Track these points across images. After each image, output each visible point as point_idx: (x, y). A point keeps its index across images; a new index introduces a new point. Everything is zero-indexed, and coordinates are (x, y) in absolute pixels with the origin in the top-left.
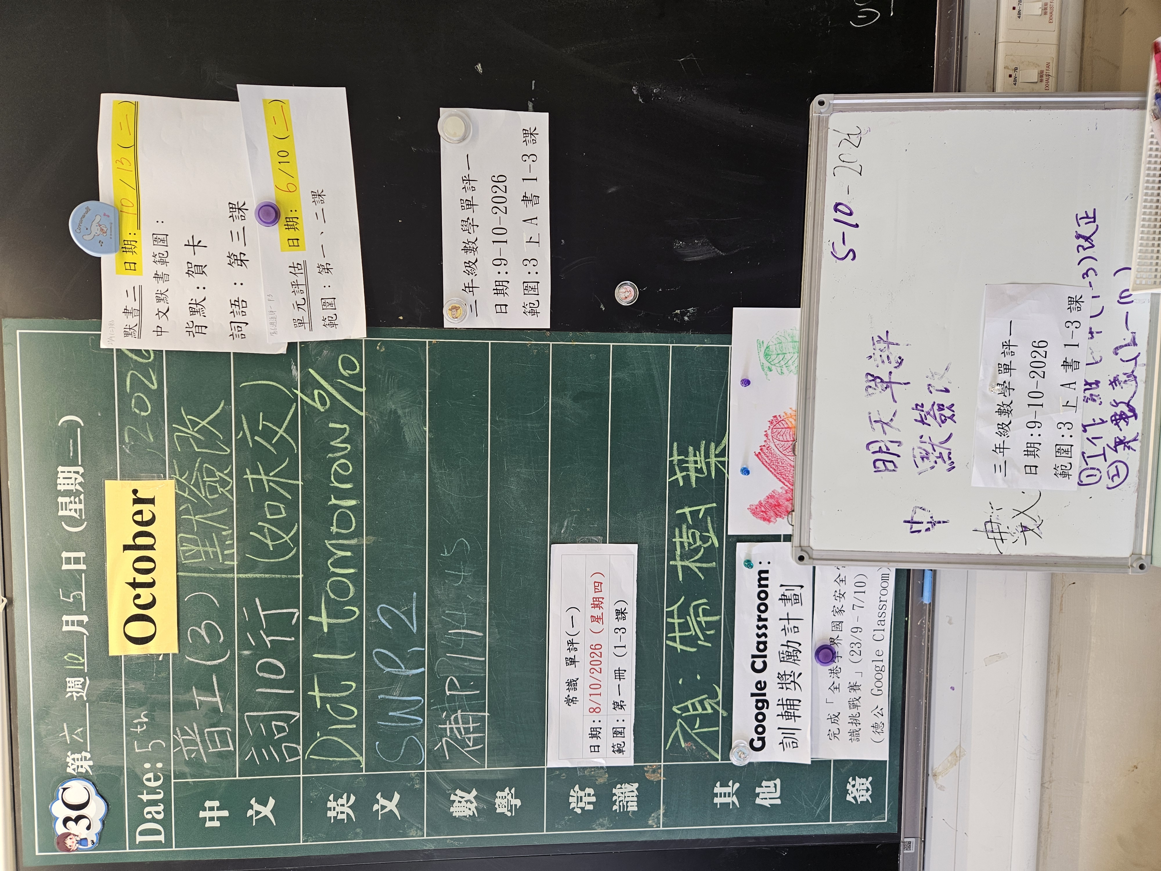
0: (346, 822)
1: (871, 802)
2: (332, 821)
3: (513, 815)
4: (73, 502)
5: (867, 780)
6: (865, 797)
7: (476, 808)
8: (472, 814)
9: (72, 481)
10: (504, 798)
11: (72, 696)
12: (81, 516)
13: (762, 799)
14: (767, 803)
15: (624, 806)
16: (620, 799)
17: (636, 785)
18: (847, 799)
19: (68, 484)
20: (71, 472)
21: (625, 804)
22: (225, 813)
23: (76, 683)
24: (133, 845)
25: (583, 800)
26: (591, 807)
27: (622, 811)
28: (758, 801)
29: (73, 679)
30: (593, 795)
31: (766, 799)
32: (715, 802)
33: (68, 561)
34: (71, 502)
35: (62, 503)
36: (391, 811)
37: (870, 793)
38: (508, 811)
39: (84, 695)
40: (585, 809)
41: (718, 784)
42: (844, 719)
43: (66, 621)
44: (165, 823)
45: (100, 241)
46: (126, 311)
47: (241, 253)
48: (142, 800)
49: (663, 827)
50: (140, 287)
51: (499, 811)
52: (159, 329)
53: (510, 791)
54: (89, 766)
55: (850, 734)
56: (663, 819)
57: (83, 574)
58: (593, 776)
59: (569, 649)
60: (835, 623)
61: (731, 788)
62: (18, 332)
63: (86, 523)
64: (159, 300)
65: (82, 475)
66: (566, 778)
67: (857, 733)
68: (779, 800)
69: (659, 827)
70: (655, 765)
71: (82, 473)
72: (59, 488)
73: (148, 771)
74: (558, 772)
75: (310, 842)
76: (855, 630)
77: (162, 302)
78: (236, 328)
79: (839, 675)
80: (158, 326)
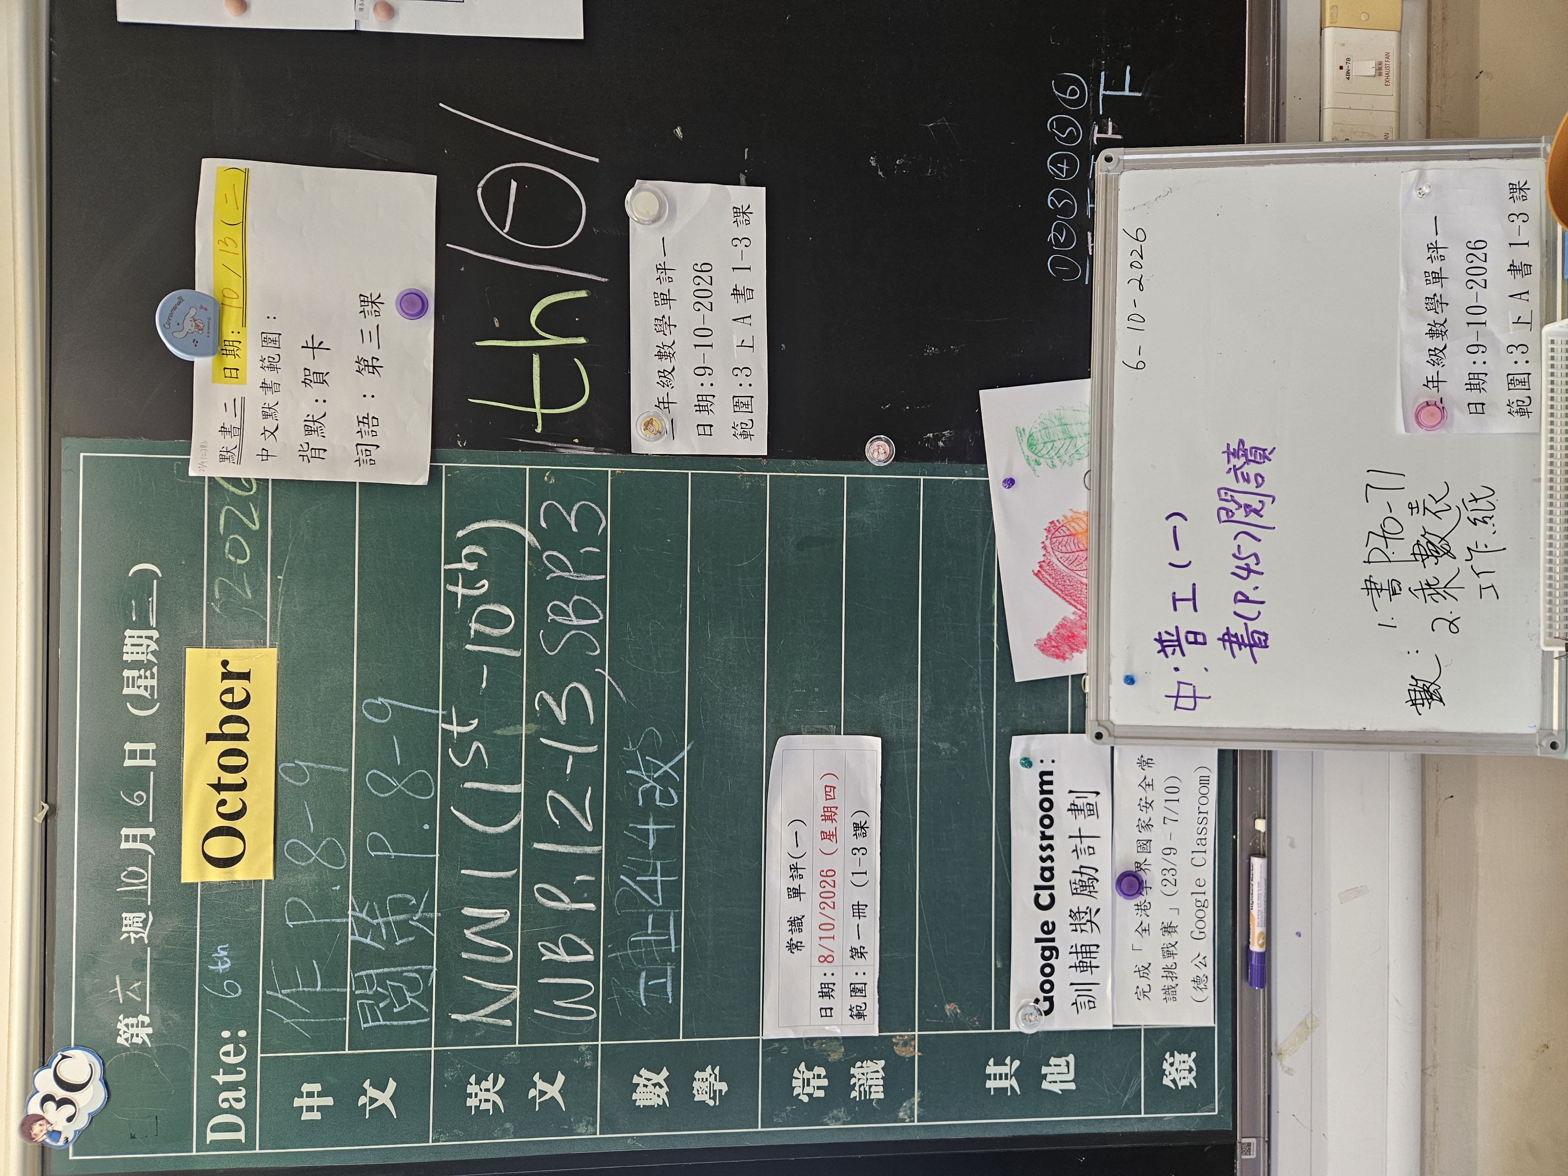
0: (491, 1113)
1: (1195, 1087)
2: (473, 1113)
3: (717, 1104)
4: (143, 677)
5: (1190, 1056)
6: (1187, 1079)
7: (667, 1093)
8: (661, 1103)
9: (143, 649)
10: (705, 1080)
11: (129, 937)
12: (152, 695)
13: (1050, 1082)
14: (1056, 1088)
15: (865, 1092)
16: (861, 1082)
17: (882, 1063)
18: (1164, 1083)
19: (138, 653)
20: (141, 637)
21: (867, 1089)
22: (329, 1101)
23: (135, 920)
24: (202, 1146)
25: (811, 1085)
26: (821, 1094)
27: (863, 1098)
28: (1045, 1085)
29: (131, 915)
30: (824, 1077)
31: (1056, 1082)
32: (987, 1086)
33: (133, 755)
34: (140, 677)
35: (128, 678)
36: (553, 1098)
37: (1194, 1074)
38: (710, 1098)
39: (145, 936)
40: (814, 1096)
41: (991, 1062)
42: (1156, 972)
43: (125, 835)
44: (246, 1114)
45: (194, 340)
46: (223, 430)
47: (373, 358)
48: (217, 1082)
49: (918, 1122)
50: (243, 399)
51: (697, 1098)
52: (265, 453)
53: (713, 1071)
54: (147, 1034)
55: (1164, 991)
56: (918, 1110)
57: (152, 773)
58: (825, 1051)
59: (792, 876)
60: (1141, 842)
61: (1009, 1067)
62: (82, 455)
63: (158, 704)
64: (266, 416)
65: (157, 641)
66: (788, 1054)
67: (1173, 990)
68: (1073, 1083)
69: (913, 1121)
70: (907, 1035)
71: (157, 639)
72: (126, 657)
73: (226, 1042)
74: (777, 1045)
75: (443, 1141)
76: (1168, 851)
77: (270, 419)
78: (364, 452)
79: (1148, 912)
80: (263, 449)
